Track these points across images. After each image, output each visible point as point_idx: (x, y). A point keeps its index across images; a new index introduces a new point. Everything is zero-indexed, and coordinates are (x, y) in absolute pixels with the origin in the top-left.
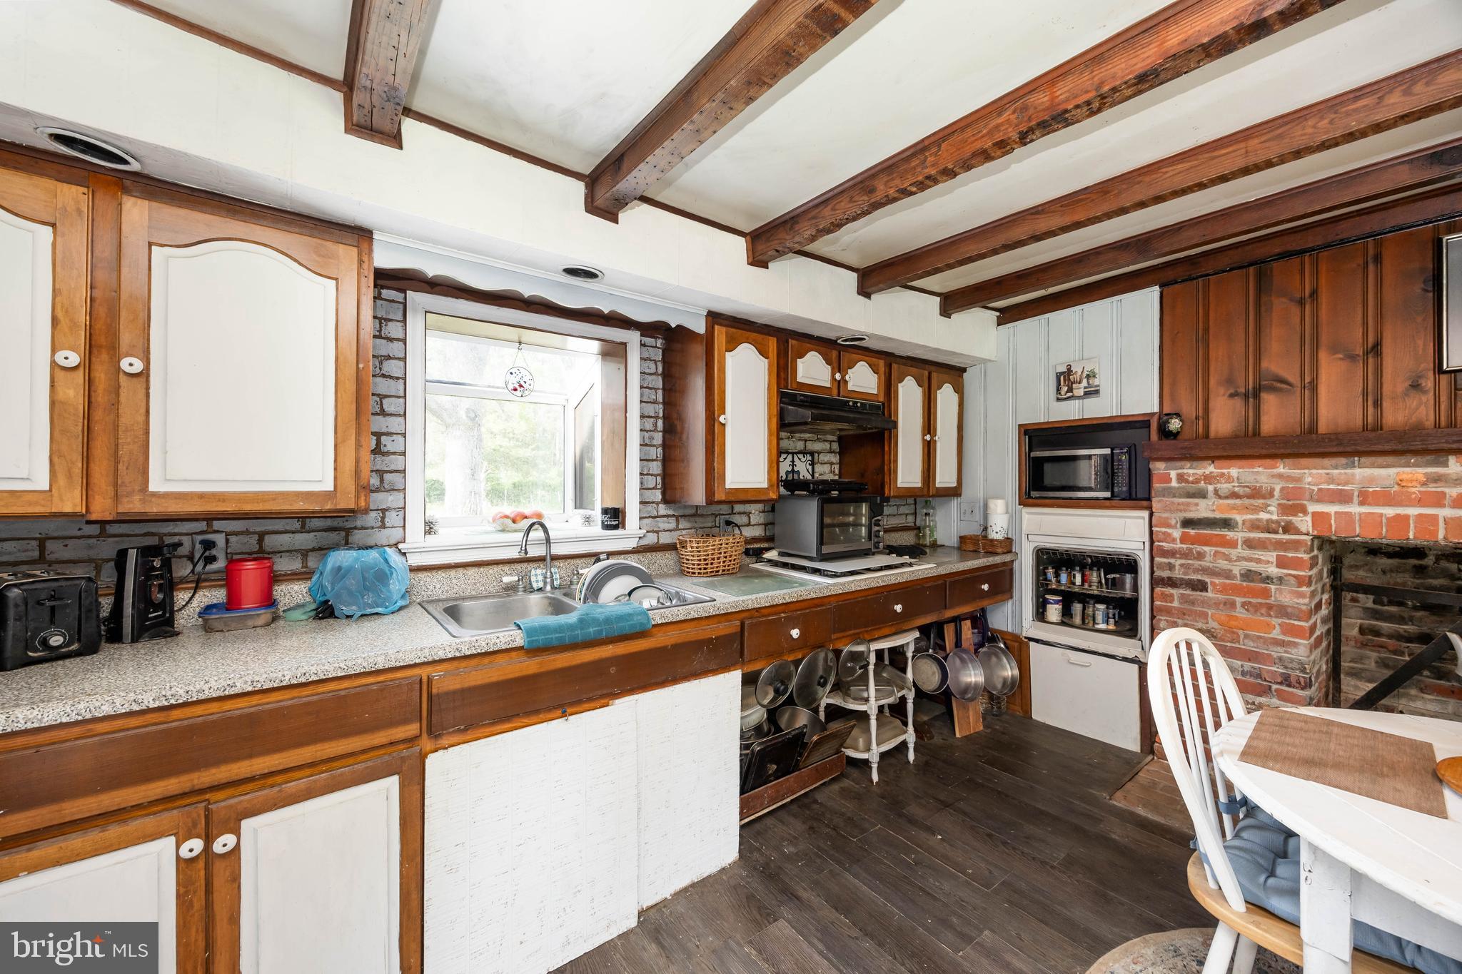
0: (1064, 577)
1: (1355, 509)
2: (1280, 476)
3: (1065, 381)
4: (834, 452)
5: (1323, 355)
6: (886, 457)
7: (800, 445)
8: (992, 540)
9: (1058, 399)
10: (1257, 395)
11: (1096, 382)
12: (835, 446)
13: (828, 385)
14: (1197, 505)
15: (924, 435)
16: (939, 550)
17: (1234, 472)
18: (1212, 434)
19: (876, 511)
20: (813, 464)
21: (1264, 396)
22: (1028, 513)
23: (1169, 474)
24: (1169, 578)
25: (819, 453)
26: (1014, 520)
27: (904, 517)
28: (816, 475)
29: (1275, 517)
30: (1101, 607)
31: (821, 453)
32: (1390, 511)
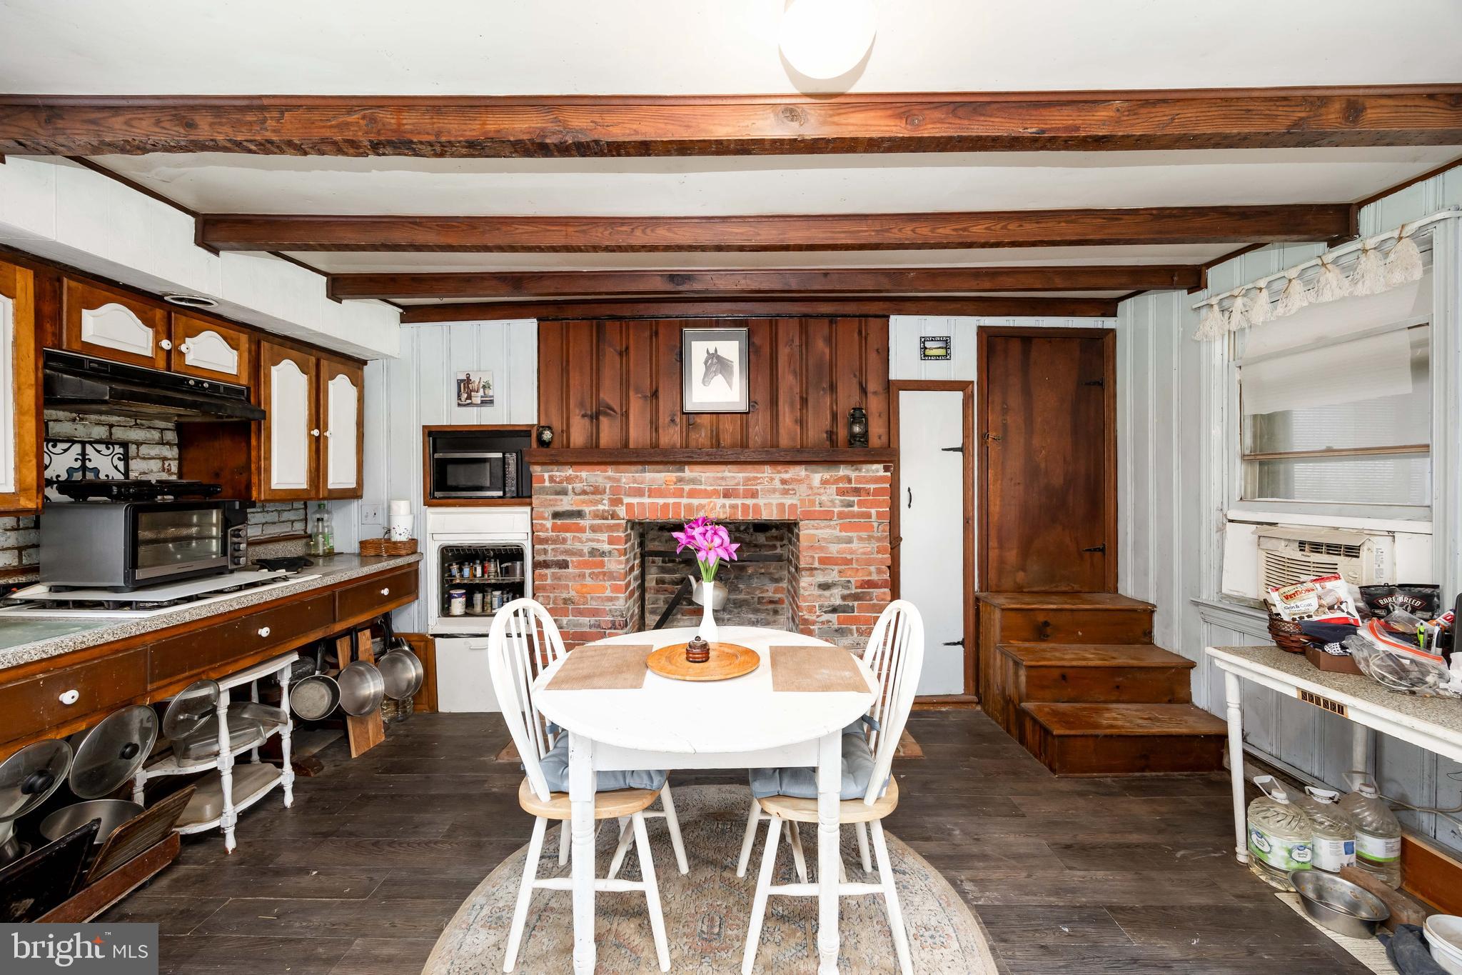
0: (467, 571)
1: (646, 500)
2: (609, 478)
3: (465, 388)
4: (168, 443)
5: (631, 393)
6: (254, 453)
7: (100, 432)
8: (395, 543)
9: (459, 405)
10: (597, 419)
11: (490, 392)
12: (171, 436)
13: (149, 353)
14: (561, 500)
15: (310, 429)
16: (336, 558)
17: (584, 474)
18: (572, 445)
19: (233, 520)
20: (126, 458)
21: (602, 418)
22: (432, 513)
23: (544, 476)
24: (545, 561)
26: (417, 520)
27: (289, 524)
28: (133, 475)
29: (606, 508)
30: (497, 593)
31: (142, 444)
32: (661, 501)
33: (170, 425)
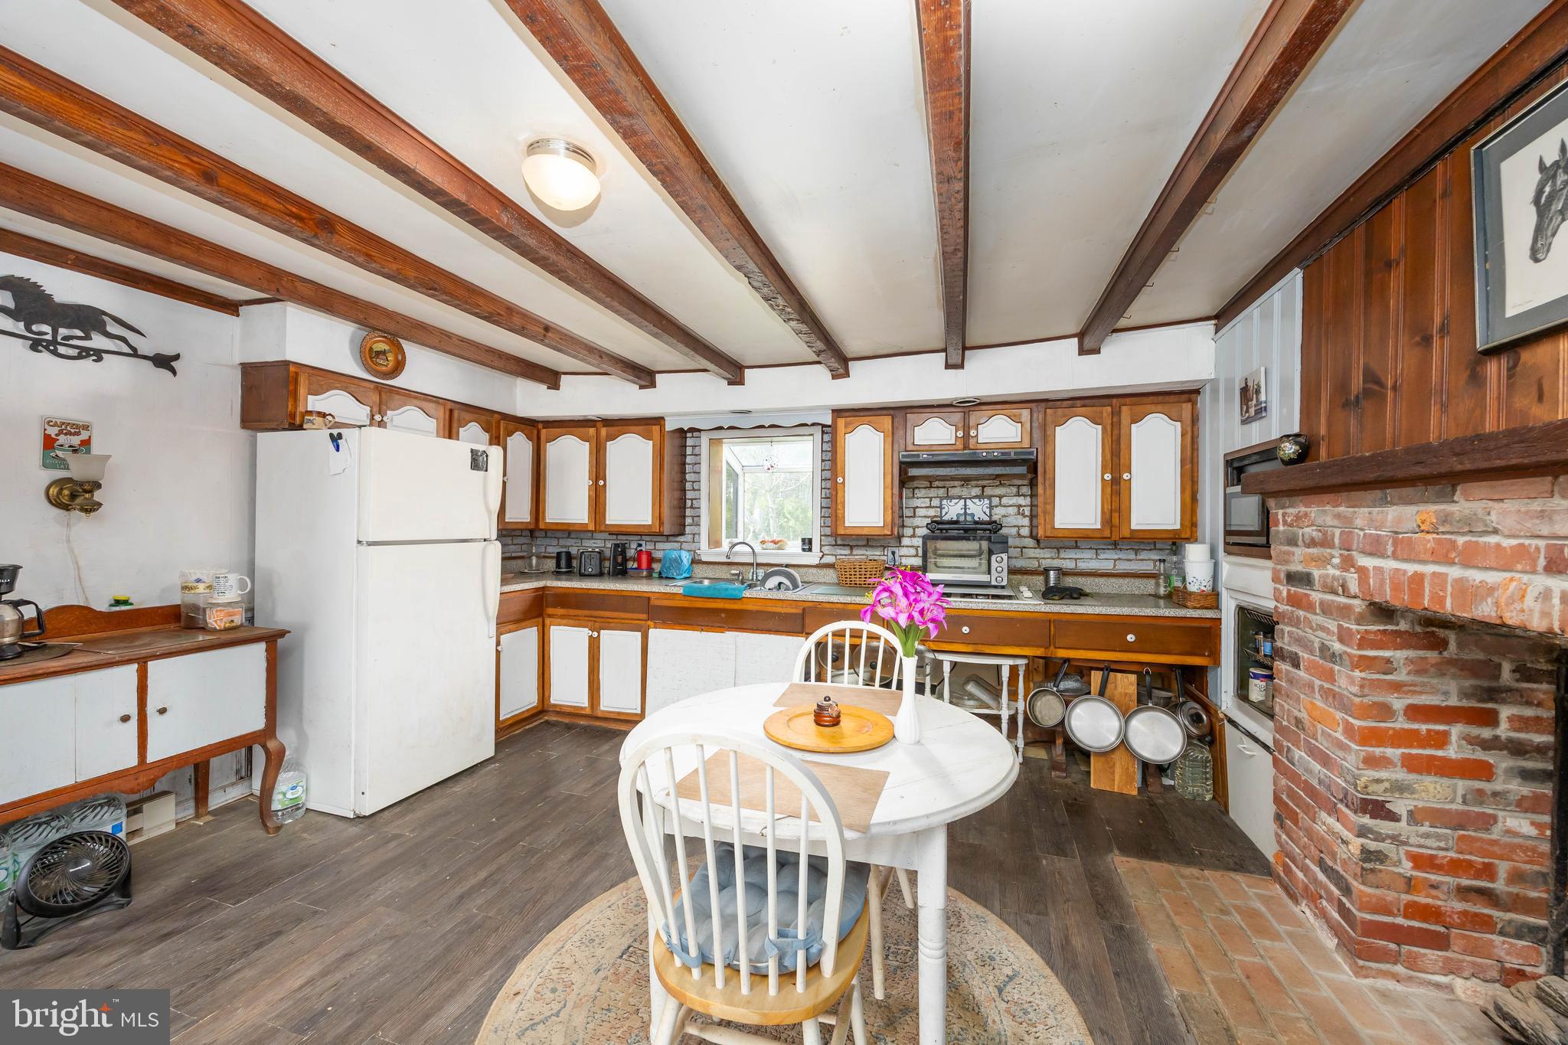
1: (1390, 564)
2: (1339, 517)
3: (1245, 398)
4: (1024, 496)
7: (978, 491)
9: (1242, 422)
10: (1361, 406)
12: (1025, 489)
13: (952, 442)
14: (1293, 554)
15: (1103, 475)
17: (1314, 512)
19: (995, 550)
20: (991, 507)
21: (1366, 404)
23: (1278, 514)
24: (1281, 649)
25: (1000, 497)
28: (995, 517)
29: (1337, 573)
31: (1003, 496)
32: (1411, 568)
33: (1026, 482)
